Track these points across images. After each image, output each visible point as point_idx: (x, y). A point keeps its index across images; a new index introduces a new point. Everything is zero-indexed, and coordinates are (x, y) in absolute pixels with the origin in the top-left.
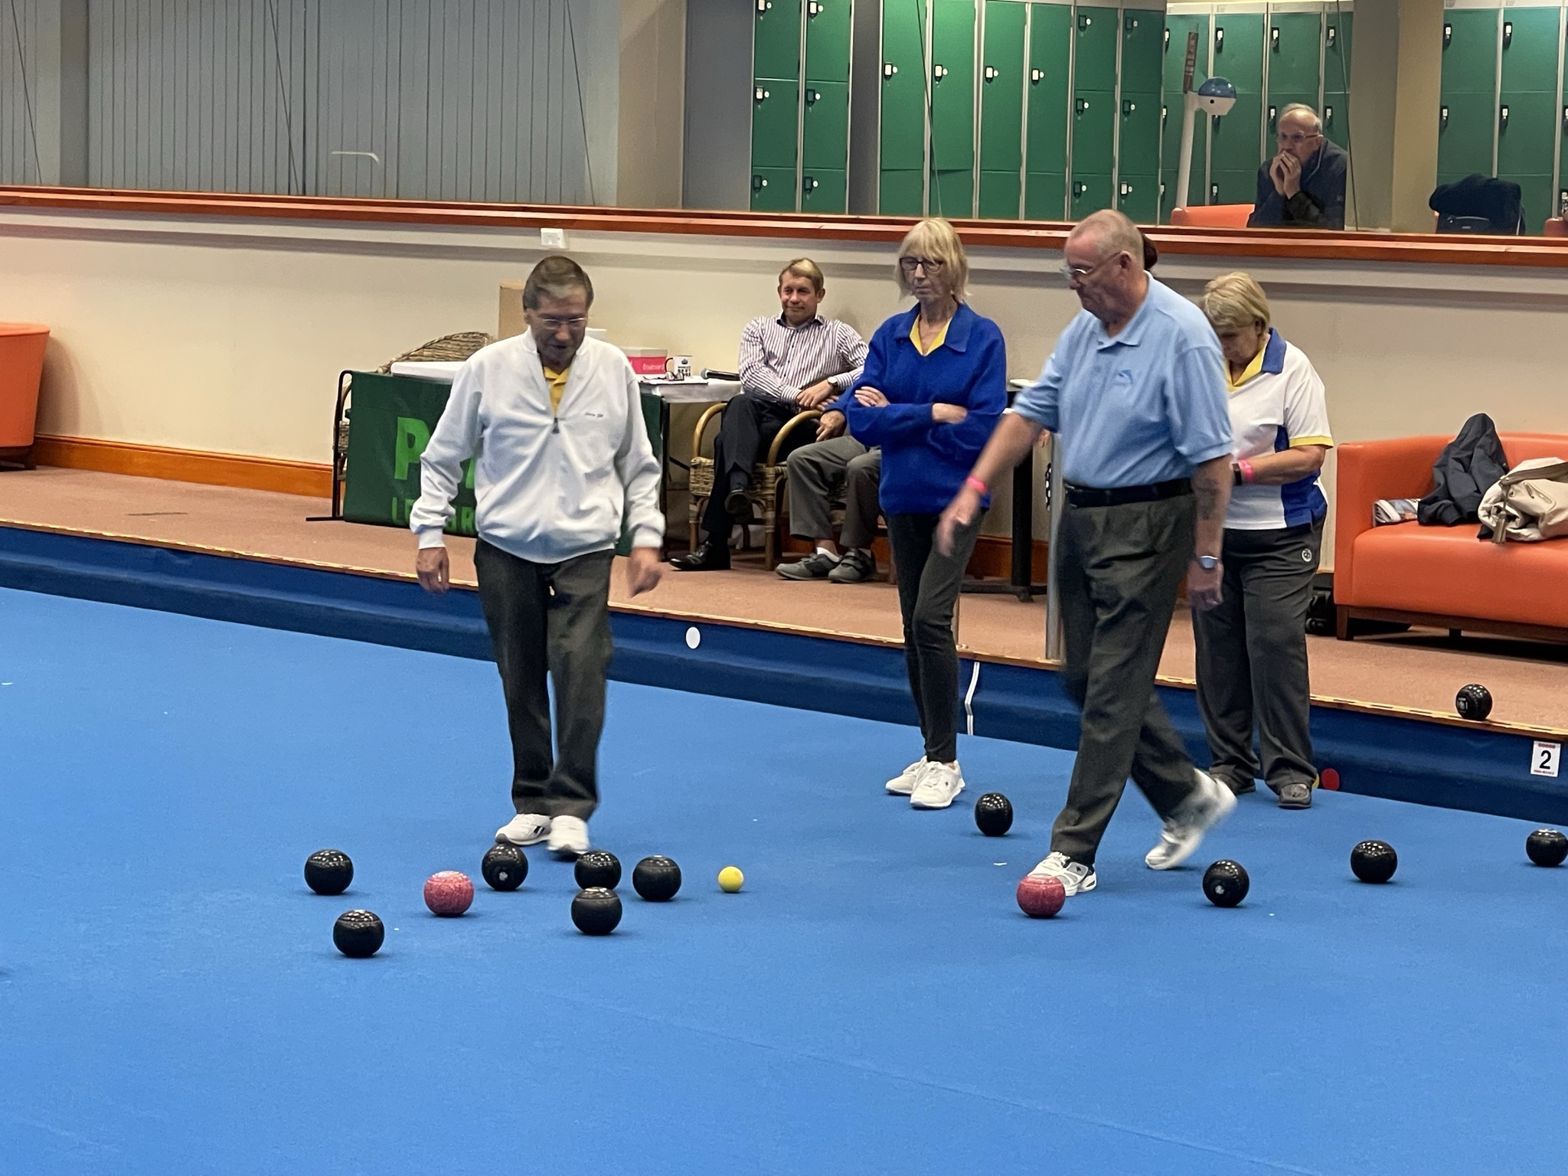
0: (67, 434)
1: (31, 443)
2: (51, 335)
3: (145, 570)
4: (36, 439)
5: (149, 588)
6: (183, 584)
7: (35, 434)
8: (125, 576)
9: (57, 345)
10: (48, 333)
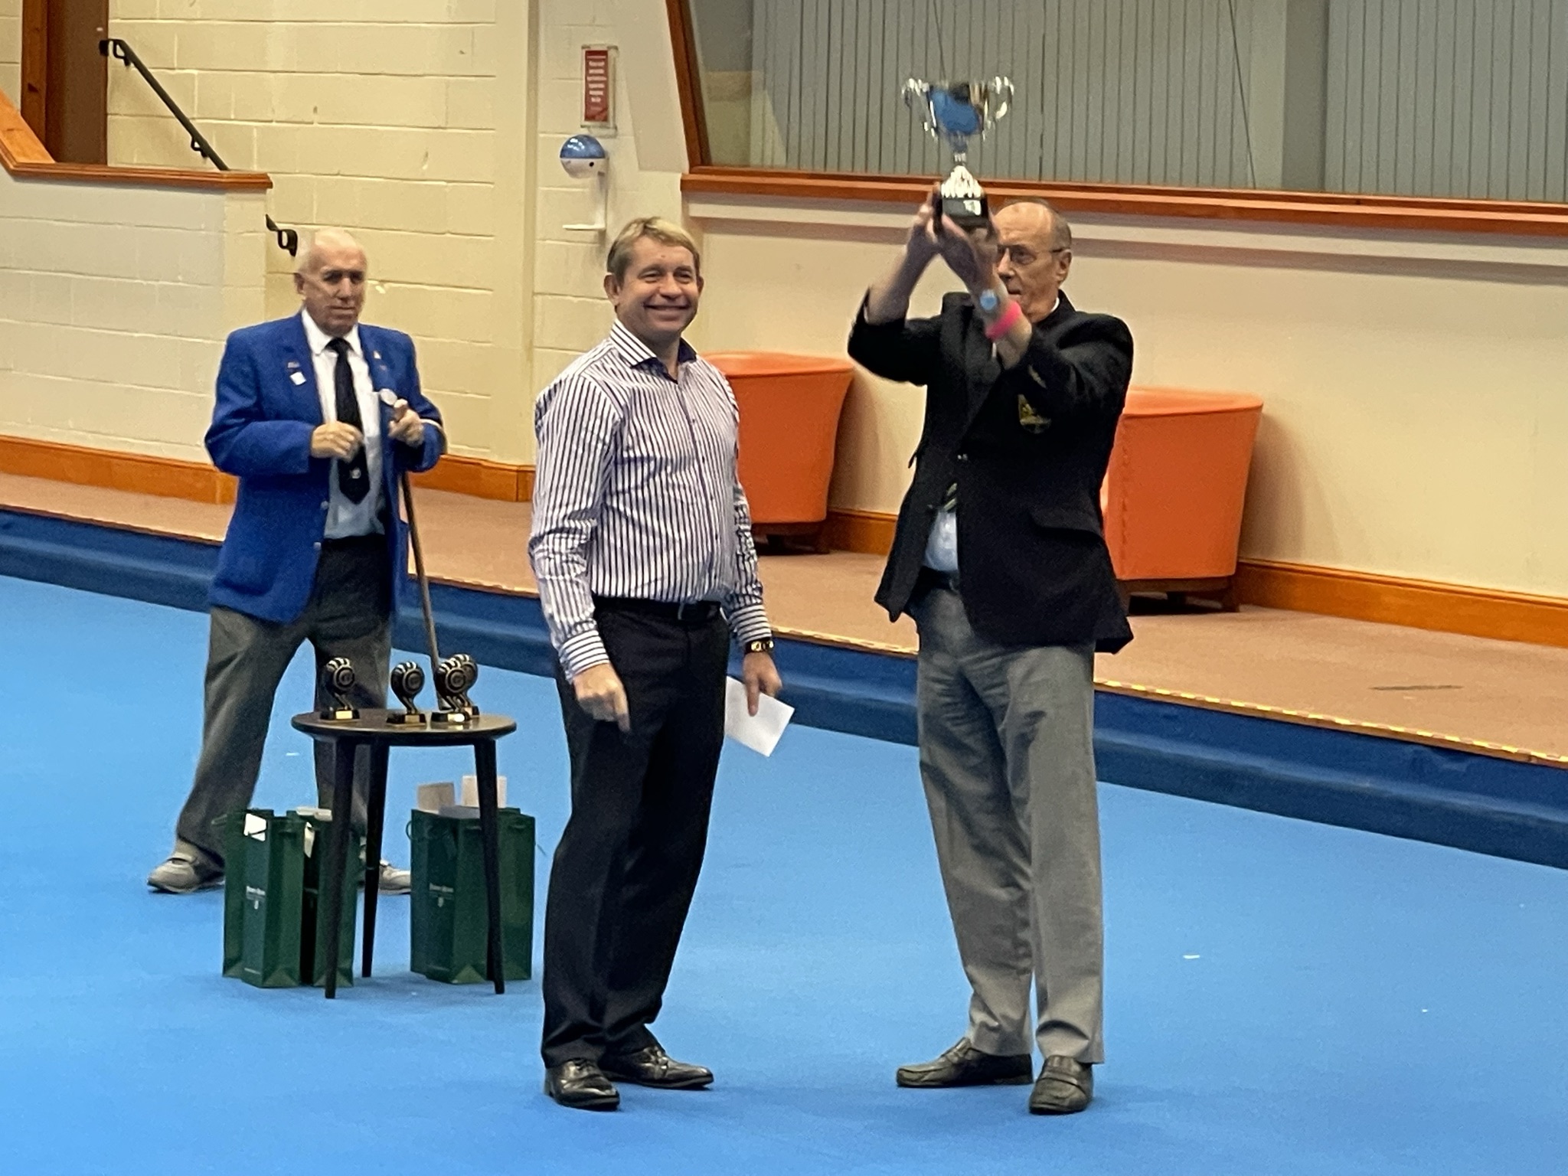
0: (1285, 558)
1: (1232, 572)
2: (1264, 411)
3: (1396, 775)
4: (1239, 565)
5: (1402, 806)
6: (1453, 800)
7: (1238, 557)
8: (1367, 785)
9: (1272, 424)
10: (1259, 408)
